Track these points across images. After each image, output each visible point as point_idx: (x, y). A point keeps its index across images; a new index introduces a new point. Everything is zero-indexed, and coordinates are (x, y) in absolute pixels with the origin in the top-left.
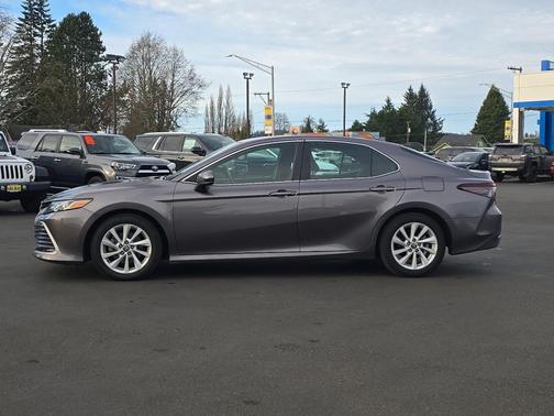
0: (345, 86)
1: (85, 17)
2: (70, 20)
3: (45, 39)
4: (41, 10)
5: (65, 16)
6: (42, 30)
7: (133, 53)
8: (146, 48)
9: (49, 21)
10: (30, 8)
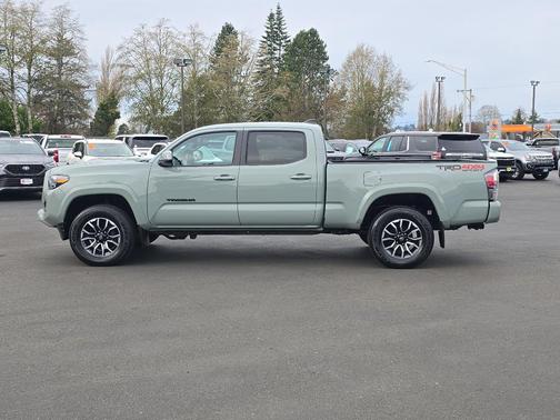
0: (535, 84)
1: (313, 33)
2: (302, 35)
3: (283, 52)
4: (279, 28)
5: (298, 32)
6: (280, 45)
7: (349, 62)
8: (360, 56)
9: (286, 38)
10: (271, 28)
